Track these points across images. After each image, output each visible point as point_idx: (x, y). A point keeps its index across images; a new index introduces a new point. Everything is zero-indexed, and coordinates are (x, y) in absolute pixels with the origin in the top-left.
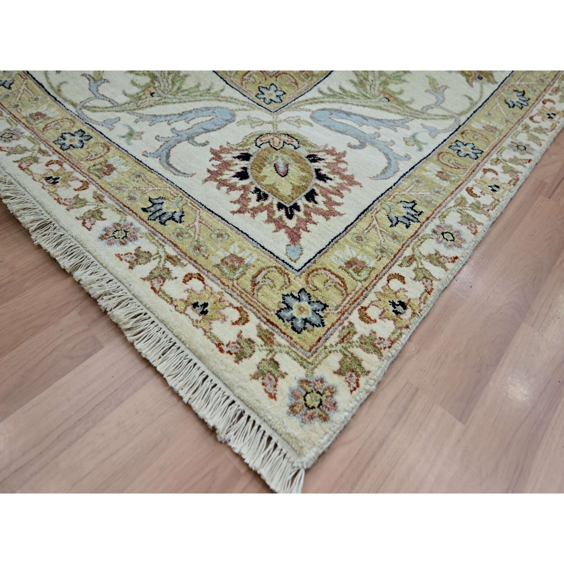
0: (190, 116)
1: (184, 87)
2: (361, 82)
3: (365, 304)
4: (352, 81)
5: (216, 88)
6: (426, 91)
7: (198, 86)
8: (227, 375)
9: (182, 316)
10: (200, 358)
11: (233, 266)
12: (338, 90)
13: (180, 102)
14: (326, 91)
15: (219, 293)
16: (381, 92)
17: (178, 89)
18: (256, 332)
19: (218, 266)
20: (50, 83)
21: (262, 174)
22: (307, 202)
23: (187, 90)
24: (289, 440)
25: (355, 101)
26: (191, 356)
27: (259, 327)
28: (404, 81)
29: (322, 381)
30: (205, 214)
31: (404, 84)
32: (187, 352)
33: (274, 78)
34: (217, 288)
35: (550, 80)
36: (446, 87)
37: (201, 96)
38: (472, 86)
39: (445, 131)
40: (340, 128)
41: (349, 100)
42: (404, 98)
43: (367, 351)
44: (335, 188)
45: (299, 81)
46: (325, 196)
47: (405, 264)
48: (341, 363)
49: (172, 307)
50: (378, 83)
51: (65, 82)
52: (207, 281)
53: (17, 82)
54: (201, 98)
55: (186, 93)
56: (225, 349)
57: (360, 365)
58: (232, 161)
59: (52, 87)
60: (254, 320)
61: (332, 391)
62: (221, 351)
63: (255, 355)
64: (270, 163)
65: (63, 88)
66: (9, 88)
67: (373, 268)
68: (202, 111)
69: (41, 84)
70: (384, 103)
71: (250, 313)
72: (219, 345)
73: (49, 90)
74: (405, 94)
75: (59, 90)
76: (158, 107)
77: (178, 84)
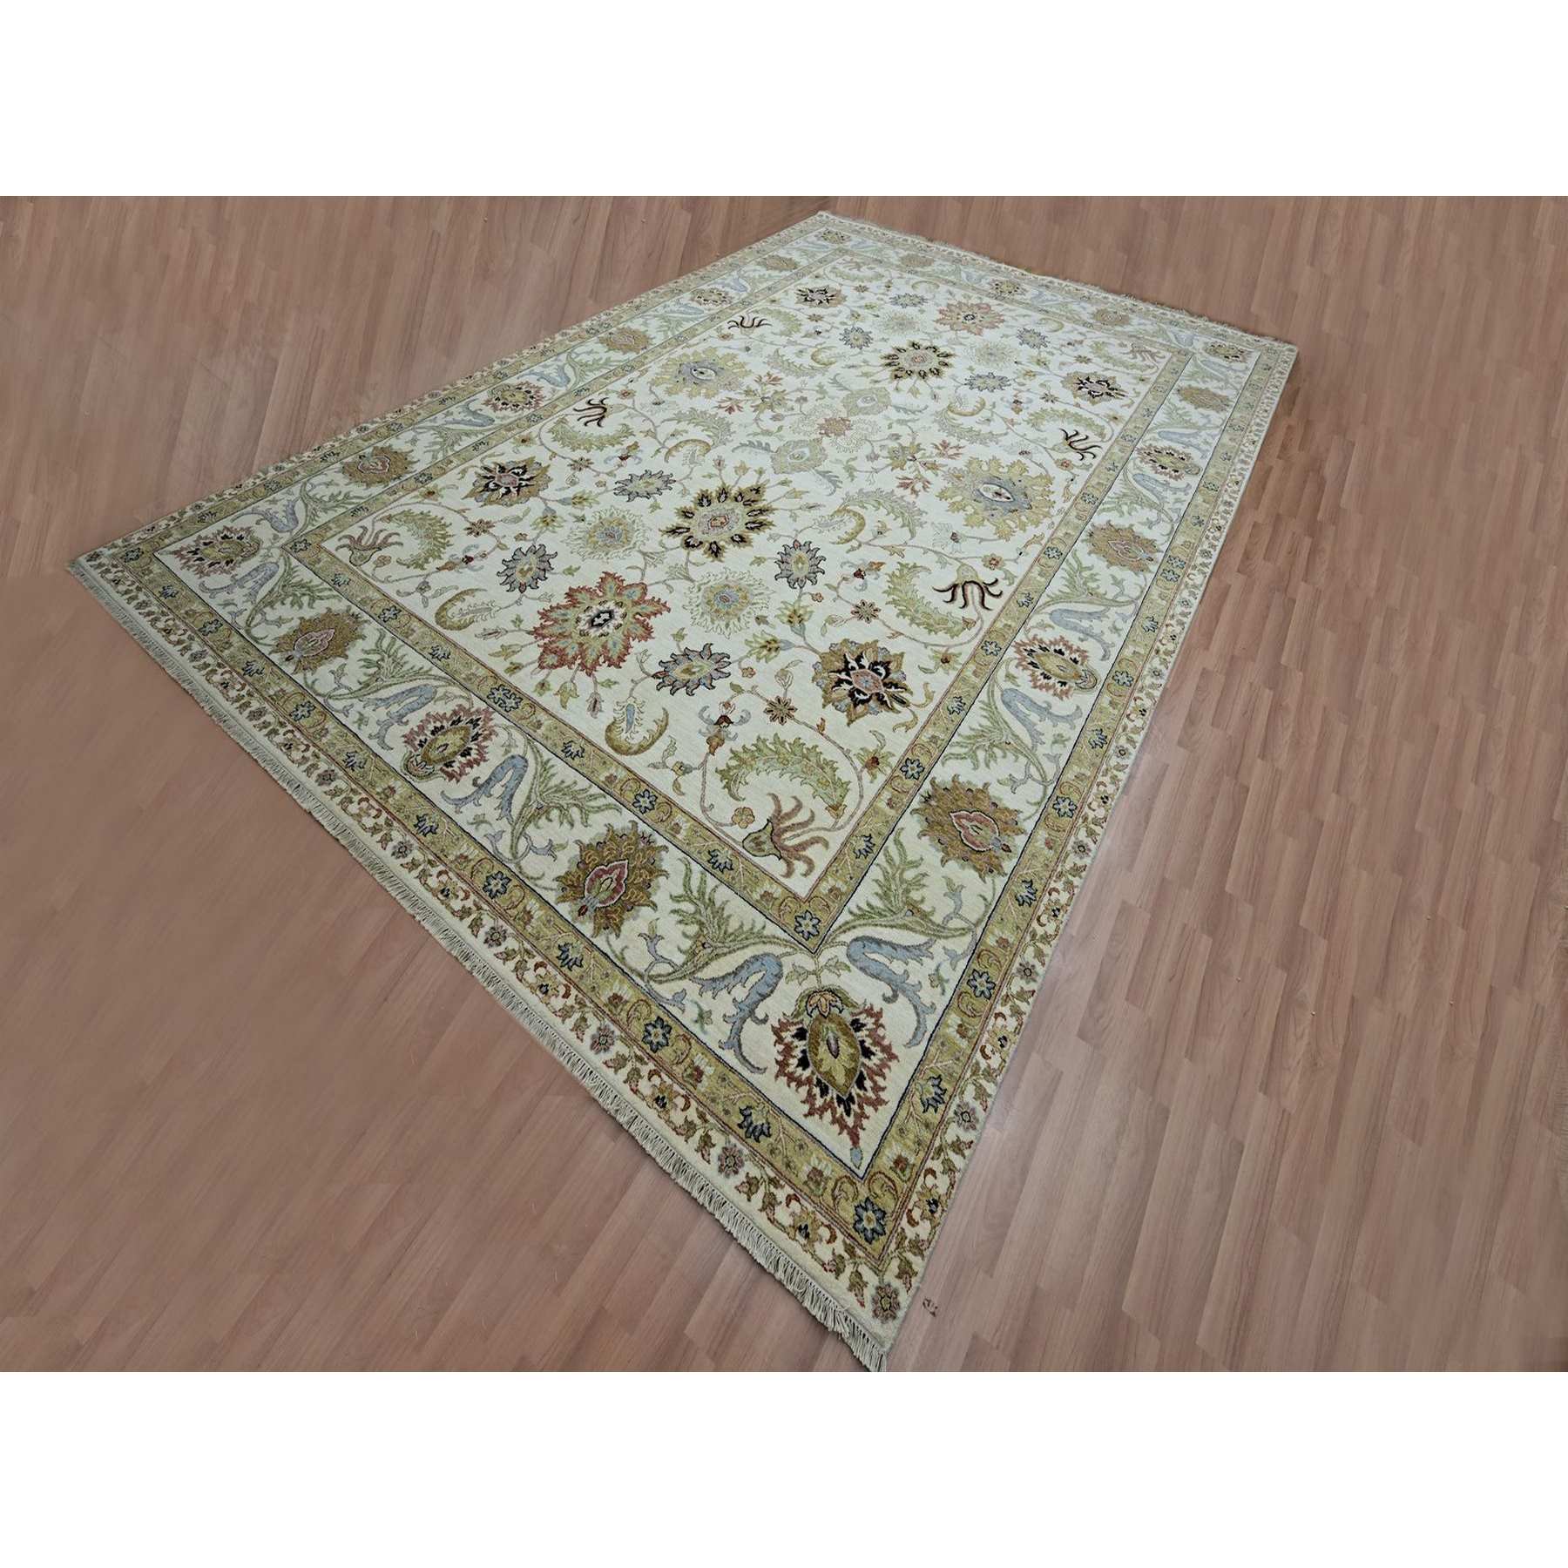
0: (744, 973)
1: (730, 930)
2: (885, 893)
3: (910, 1207)
4: (877, 894)
5: (758, 927)
6: (945, 895)
7: (741, 927)
8: (833, 1290)
9: (794, 1243)
10: (813, 1278)
11: (816, 1181)
12: (866, 908)
13: (730, 952)
14: (856, 911)
15: (813, 1212)
16: (905, 904)
17: (725, 933)
18: (843, 1248)
19: (805, 1183)
20: (613, 952)
21: (819, 1058)
22: (858, 1091)
23: (732, 934)
24: (875, 1337)
25: (883, 921)
26: (807, 1277)
27: (844, 1242)
28: (924, 886)
29: (889, 1285)
30: (785, 1121)
31: (925, 889)
32: (804, 1274)
33: (807, 904)
34: (810, 1209)
35: (1053, 864)
36: (963, 887)
37: (747, 939)
38: (984, 881)
39: (964, 954)
40: (874, 968)
41: (877, 919)
42: (926, 907)
43: (915, 1254)
44: (877, 1066)
45: (830, 903)
46: (871, 1079)
47: (936, 1157)
48: (899, 1267)
49: (785, 1235)
50: (901, 891)
51: (626, 947)
52: (802, 1201)
53: (585, 957)
54: (748, 942)
55: (733, 937)
56: (828, 1268)
57: (911, 1267)
58: (792, 1042)
59: (616, 956)
60: (840, 1236)
61: (896, 1292)
62: (826, 1270)
63: (846, 1269)
64: (823, 1040)
65: (627, 954)
66: (581, 966)
67: (914, 1165)
68: (752, 963)
69: (606, 954)
70: (909, 920)
71: (837, 1231)
72: (823, 1265)
73: (615, 960)
74: (926, 903)
75: (624, 958)
76: (714, 964)
77: (723, 927)
